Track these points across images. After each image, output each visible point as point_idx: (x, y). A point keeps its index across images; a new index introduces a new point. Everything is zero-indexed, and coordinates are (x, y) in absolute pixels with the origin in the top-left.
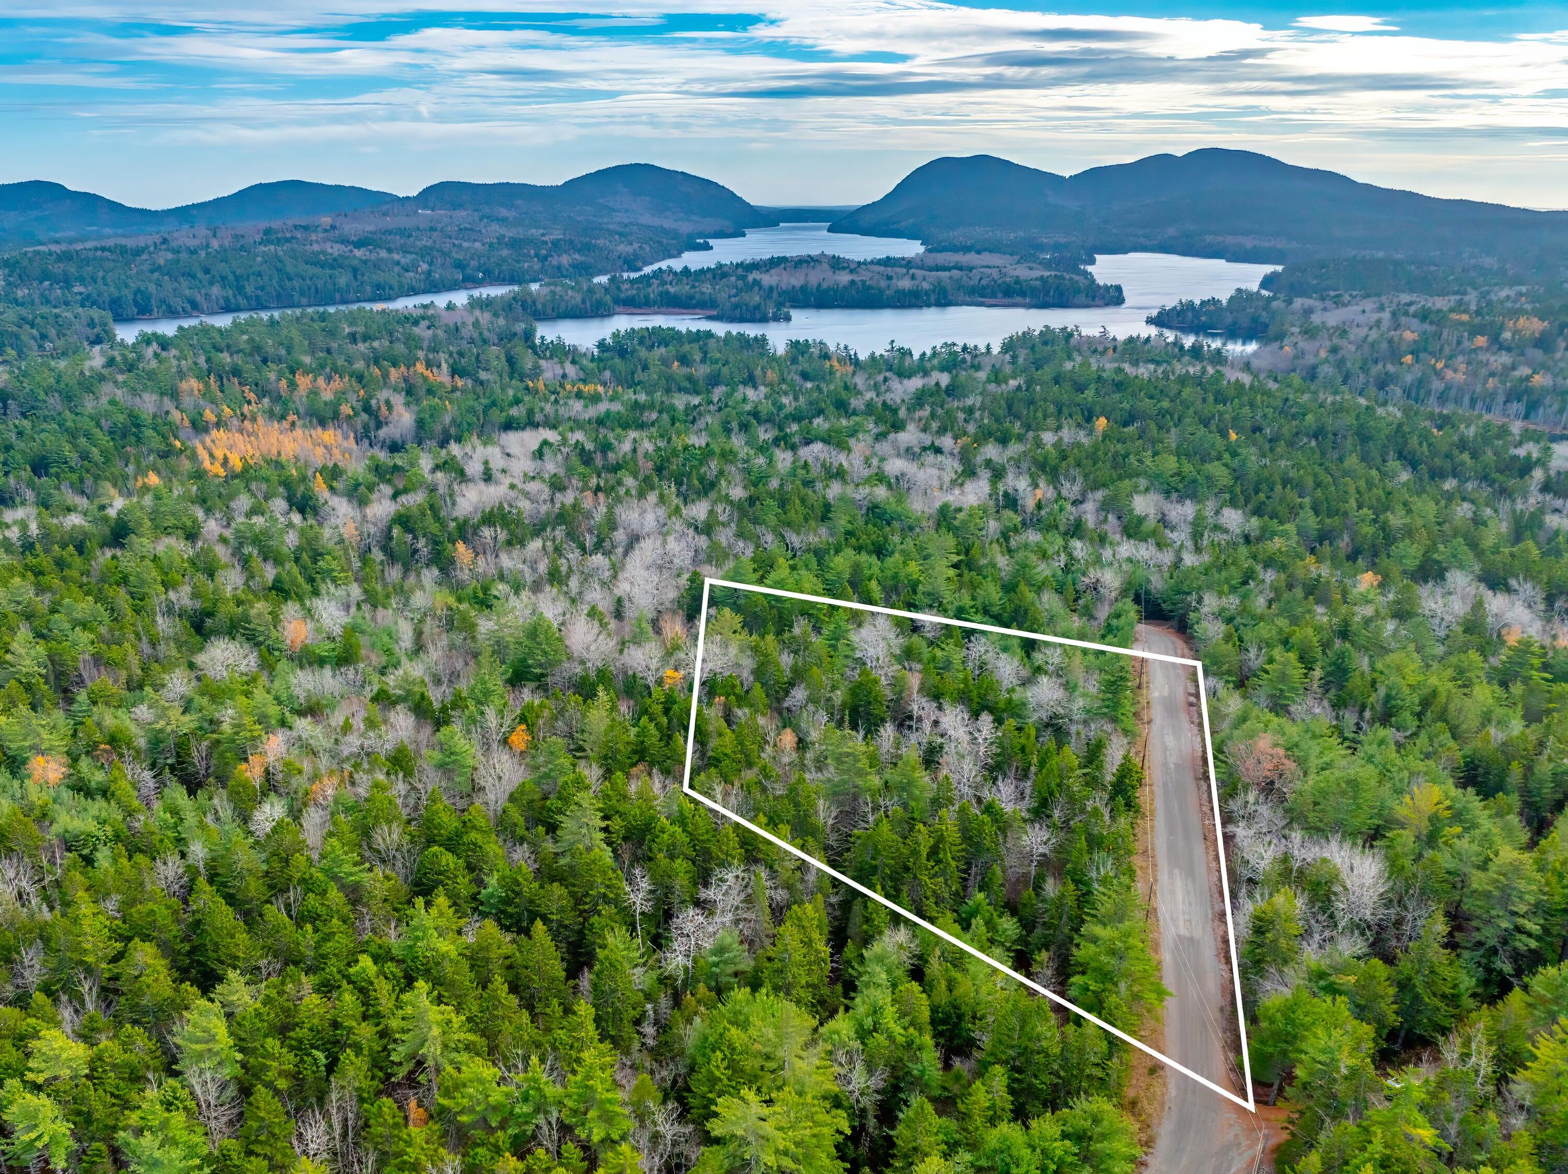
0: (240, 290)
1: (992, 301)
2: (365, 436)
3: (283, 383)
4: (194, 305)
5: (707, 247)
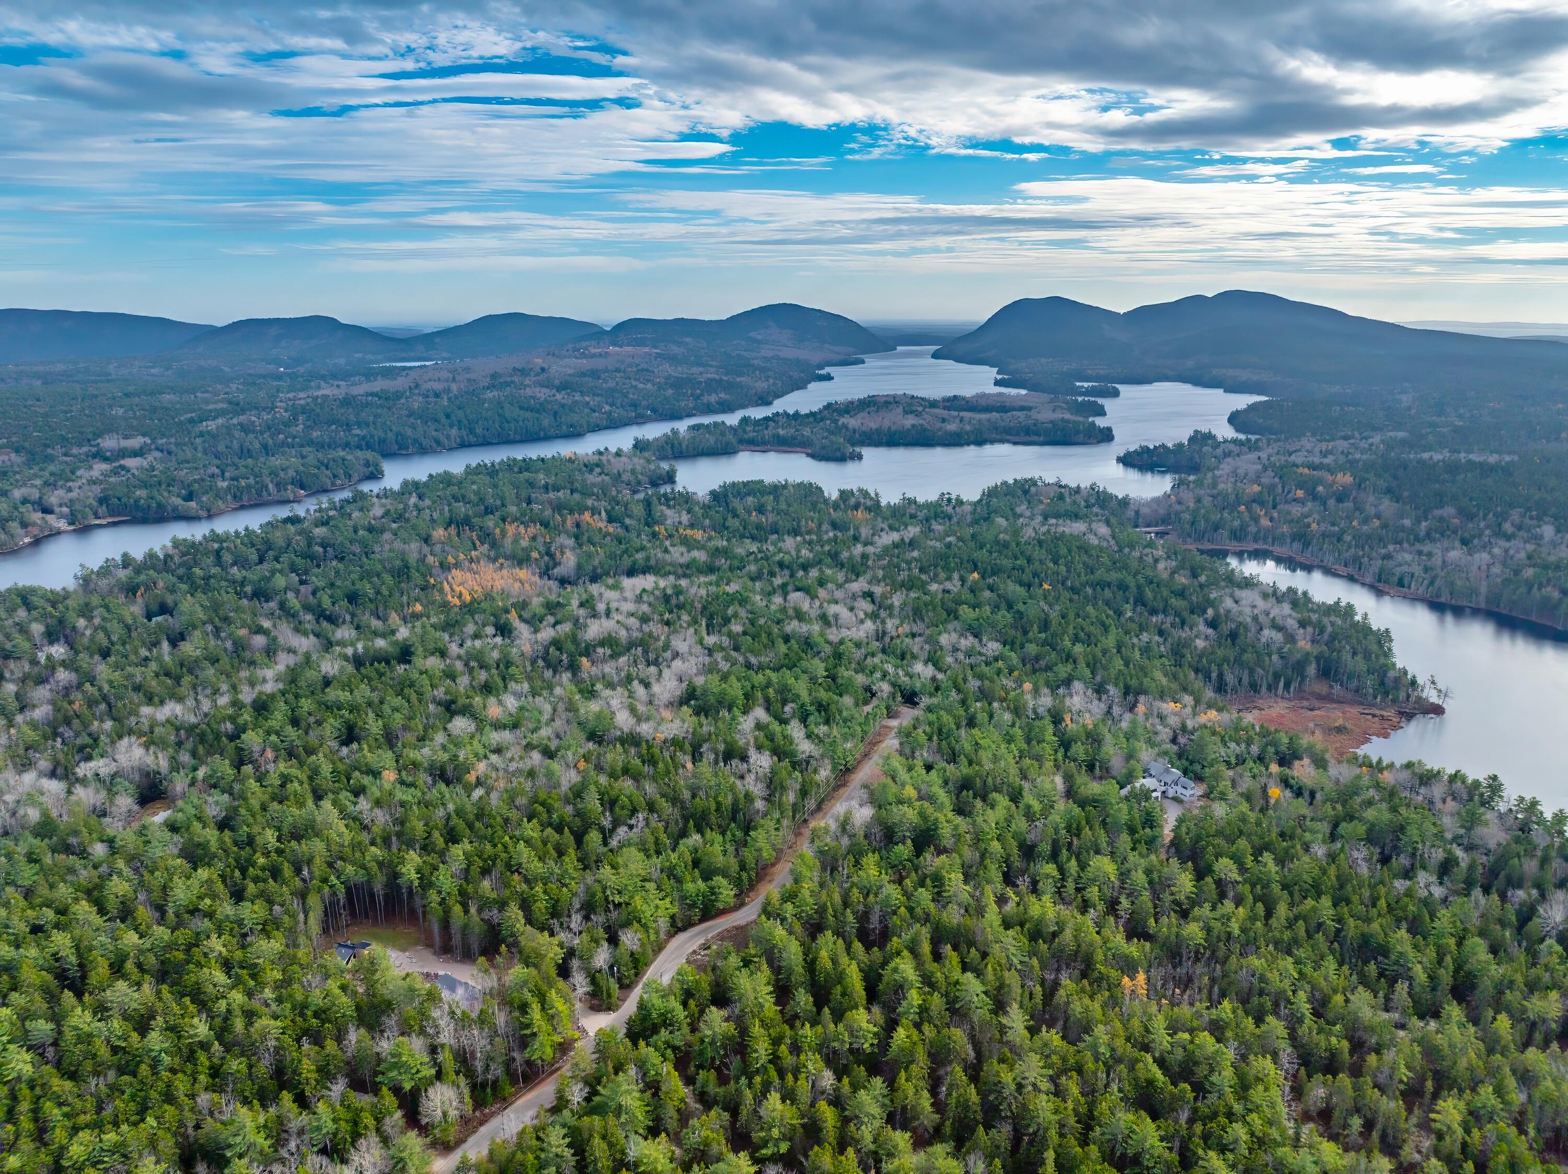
0: (471, 431)
1: (1017, 439)
2: (546, 573)
3: (498, 531)
4: (438, 443)
5: (829, 378)
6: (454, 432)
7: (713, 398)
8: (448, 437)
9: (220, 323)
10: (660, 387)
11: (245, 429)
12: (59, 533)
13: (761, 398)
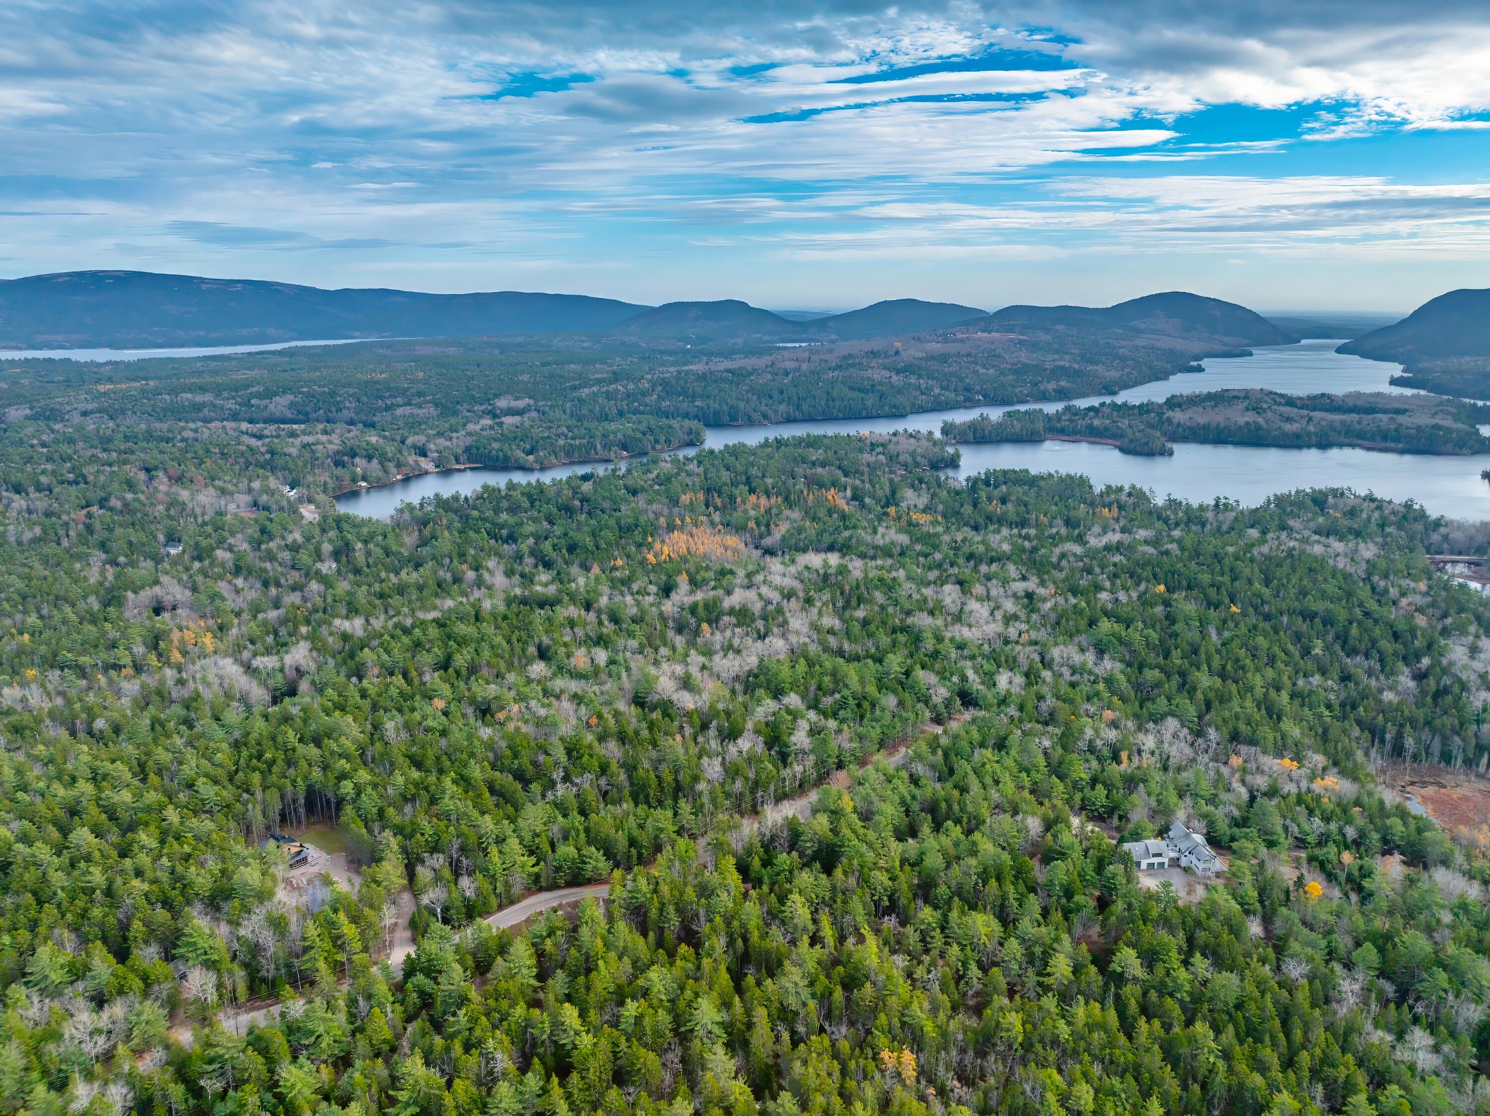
0: (798, 407)
4: (765, 417)
5: (1200, 369)
6: (782, 408)
7: (1051, 386)
8: (776, 412)
9: (657, 304)
10: (1002, 373)
11: (608, 396)
12: (427, 473)
13: (1105, 387)
